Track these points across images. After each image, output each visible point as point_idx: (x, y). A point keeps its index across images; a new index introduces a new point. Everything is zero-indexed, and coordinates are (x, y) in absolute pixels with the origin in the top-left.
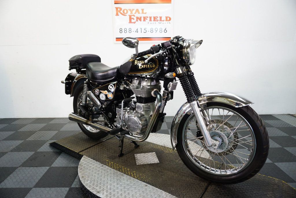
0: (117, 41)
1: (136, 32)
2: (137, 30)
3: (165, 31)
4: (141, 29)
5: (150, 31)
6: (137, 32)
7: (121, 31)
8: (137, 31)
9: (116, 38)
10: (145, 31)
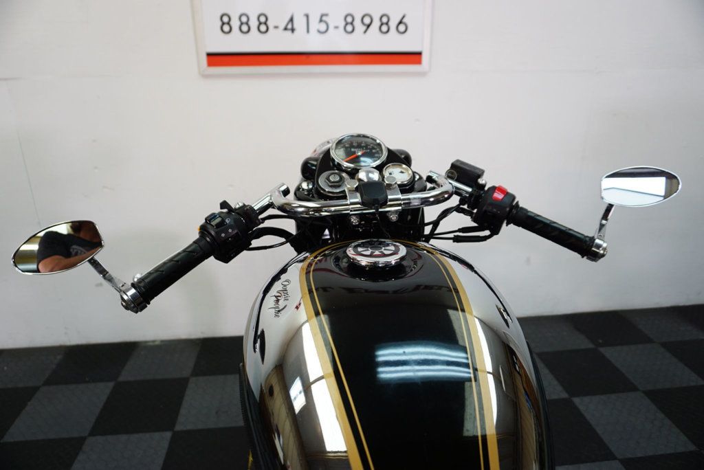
0: (210, 64)
1: (286, 29)
2: (291, 20)
3: (402, 28)
4: (307, 16)
5: (342, 28)
6: (293, 30)
7: (225, 23)
8: (290, 26)
9: (209, 55)
10: (323, 27)
